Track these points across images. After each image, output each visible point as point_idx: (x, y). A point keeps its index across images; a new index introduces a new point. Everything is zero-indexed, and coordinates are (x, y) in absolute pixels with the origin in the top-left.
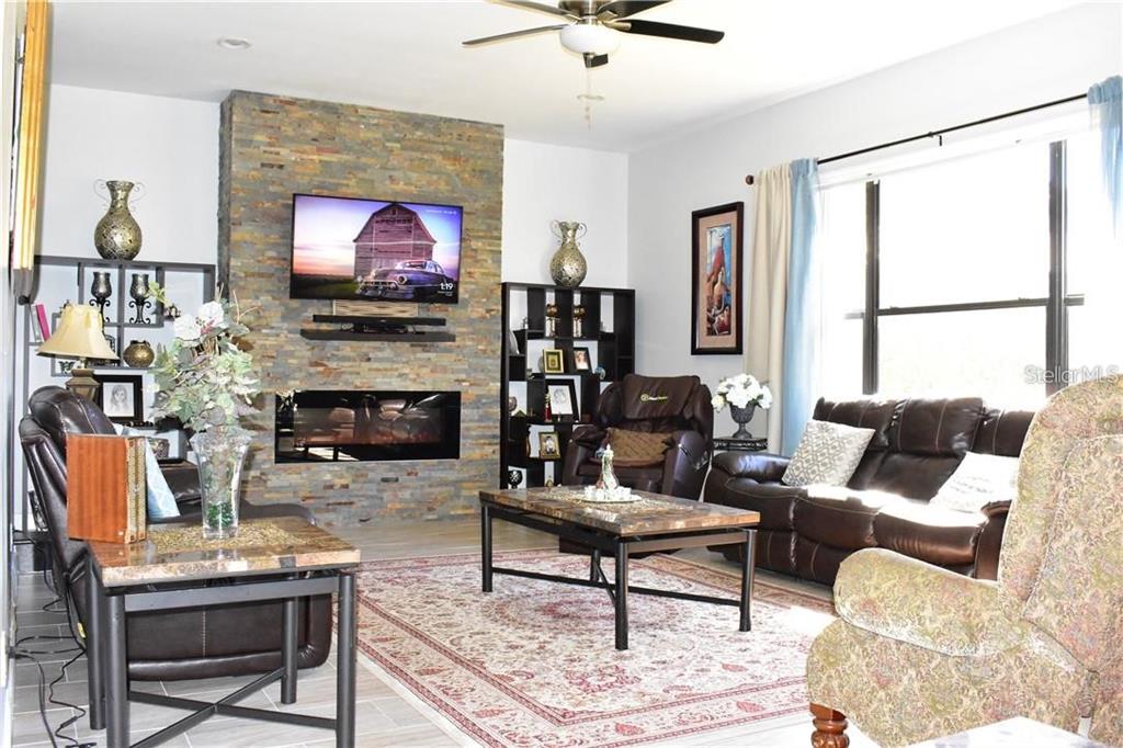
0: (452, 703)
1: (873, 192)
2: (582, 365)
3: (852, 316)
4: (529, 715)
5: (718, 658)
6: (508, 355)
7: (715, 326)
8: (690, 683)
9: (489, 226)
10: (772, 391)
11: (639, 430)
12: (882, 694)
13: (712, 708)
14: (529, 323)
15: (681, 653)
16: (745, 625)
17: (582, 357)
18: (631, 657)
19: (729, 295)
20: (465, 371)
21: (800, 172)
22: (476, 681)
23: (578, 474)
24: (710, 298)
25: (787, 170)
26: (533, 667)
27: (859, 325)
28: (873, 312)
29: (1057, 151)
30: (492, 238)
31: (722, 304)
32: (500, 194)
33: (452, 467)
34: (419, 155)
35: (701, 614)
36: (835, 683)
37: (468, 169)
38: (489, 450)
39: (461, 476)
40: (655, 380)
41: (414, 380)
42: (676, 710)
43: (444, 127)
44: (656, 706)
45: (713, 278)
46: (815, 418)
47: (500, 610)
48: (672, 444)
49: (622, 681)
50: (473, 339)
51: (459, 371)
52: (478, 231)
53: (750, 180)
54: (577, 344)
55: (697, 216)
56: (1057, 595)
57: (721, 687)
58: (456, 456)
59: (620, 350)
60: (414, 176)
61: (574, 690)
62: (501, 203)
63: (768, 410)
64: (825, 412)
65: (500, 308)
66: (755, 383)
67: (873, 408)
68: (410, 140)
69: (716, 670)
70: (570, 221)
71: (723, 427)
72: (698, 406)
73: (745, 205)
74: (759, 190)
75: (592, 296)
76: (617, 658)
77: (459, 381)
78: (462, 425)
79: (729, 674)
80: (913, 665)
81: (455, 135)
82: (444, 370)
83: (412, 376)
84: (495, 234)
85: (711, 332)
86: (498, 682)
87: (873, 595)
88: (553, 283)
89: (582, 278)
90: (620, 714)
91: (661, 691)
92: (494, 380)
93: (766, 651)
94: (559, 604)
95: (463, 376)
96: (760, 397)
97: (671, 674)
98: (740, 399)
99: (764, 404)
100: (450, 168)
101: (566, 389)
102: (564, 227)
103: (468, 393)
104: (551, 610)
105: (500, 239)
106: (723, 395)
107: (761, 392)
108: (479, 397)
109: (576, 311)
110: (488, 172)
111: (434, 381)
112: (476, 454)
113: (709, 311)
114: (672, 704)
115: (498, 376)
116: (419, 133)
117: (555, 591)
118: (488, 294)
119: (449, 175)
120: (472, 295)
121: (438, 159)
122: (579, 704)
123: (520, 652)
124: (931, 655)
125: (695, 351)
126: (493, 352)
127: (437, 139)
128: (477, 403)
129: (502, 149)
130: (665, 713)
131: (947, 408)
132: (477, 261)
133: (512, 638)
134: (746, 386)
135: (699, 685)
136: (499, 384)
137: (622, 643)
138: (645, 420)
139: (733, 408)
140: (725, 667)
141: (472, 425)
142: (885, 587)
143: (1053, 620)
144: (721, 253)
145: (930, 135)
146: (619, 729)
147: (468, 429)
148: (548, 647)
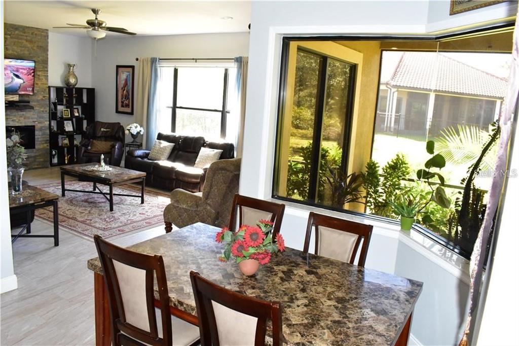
0: (74, 229)
1: (176, 71)
2: (76, 114)
3: (168, 107)
4: (96, 230)
5: (138, 211)
6: (51, 112)
7: (124, 104)
8: (132, 219)
9: (43, 67)
10: (144, 129)
11: (101, 140)
12: (180, 218)
13: (139, 224)
14: (57, 100)
15: (128, 211)
16: (142, 202)
17: (76, 112)
18: (115, 213)
19: (129, 95)
20: (36, 118)
21: (153, 61)
22: (77, 223)
23: (83, 156)
24: (122, 95)
25: (149, 60)
26: (90, 218)
27: (170, 110)
28: (175, 107)
29: (226, 70)
30: (45, 71)
31: (127, 97)
32: (48, 55)
33: (33, 152)
34: (17, 40)
35: (129, 199)
36: (170, 217)
37: (36, 46)
38: (45, 145)
39: (36, 154)
40: (106, 123)
41: (18, 122)
42: (131, 225)
43: (26, 30)
44: (126, 225)
45: (123, 89)
46: (157, 139)
47: (71, 201)
48: (113, 146)
49: (115, 219)
50: (38, 107)
51: (34, 118)
52: (40, 68)
53: (137, 59)
54: (75, 107)
55: (118, 67)
56: (212, 199)
57: (141, 219)
58: (34, 148)
59: (90, 109)
60: (15, 48)
61: (104, 223)
62: (48, 58)
63: (142, 135)
64: (161, 137)
65: (48, 96)
66: (139, 126)
67: (175, 137)
68: (14, 34)
69: (138, 215)
70: (72, 63)
71: (128, 140)
72: (121, 134)
73: (135, 67)
74: (140, 64)
75: (80, 91)
76: (111, 214)
77: (34, 122)
78: (36, 137)
79: (142, 216)
80: (186, 212)
81: (31, 34)
82: (29, 118)
83: (17, 120)
84: (46, 69)
85: (122, 106)
86: (83, 222)
87: (178, 199)
88: (66, 86)
89: (76, 85)
90: (118, 227)
91: (126, 221)
92: (46, 121)
93: (149, 209)
94: (88, 199)
95: (35, 120)
96: (140, 131)
97: (127, 216)
98: (134, 131)
99: (142, 133)
100: (29, 45)
101: (70, 122)
102: (69, 66)
103: (38, 126)
104: (86, 201)
105: (47, 71)
106: (129, 130)
107: (141, 129)
108: (42, 127)
109: (74, 95)
110: (42, 47)
111: (25, 123)
112: (41, 147)
113: (122, 99)
114: (130, 224)
115: (48, 119)
116: (17, 32)
117: (85, 195)
118: (44, 91)
119: (28, 48)
120: (38, 91)
121: (24, 41)
122: (107, 226)
123: (84, 214)
124: (189, 210)
125: (117, 112)
126: (46, 111)
127: (23, 34)
128: (41, 129)
129: (48, 38)
130: (129, 226)
131: (195, 140)
132: (39, 79)
133: (80, 210)
134: (136, 127)
135: (135, 218)
136: (48, 122)
137: (111, 209)
138: (102, 137)
139: (132, 135)
140: (140, 214)
141: (39, 137)
142: (181, 197)
143: (211, 203)
144: (126, 81)
145: (193, 59)
146: (119, 231)
147: (38, 138)
148: (91, 212)
